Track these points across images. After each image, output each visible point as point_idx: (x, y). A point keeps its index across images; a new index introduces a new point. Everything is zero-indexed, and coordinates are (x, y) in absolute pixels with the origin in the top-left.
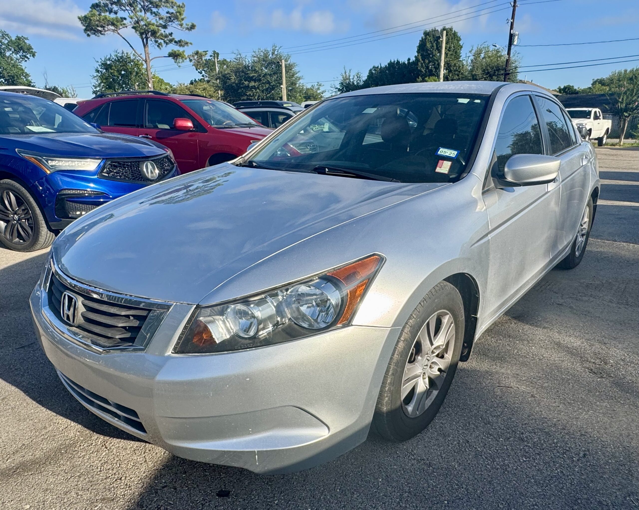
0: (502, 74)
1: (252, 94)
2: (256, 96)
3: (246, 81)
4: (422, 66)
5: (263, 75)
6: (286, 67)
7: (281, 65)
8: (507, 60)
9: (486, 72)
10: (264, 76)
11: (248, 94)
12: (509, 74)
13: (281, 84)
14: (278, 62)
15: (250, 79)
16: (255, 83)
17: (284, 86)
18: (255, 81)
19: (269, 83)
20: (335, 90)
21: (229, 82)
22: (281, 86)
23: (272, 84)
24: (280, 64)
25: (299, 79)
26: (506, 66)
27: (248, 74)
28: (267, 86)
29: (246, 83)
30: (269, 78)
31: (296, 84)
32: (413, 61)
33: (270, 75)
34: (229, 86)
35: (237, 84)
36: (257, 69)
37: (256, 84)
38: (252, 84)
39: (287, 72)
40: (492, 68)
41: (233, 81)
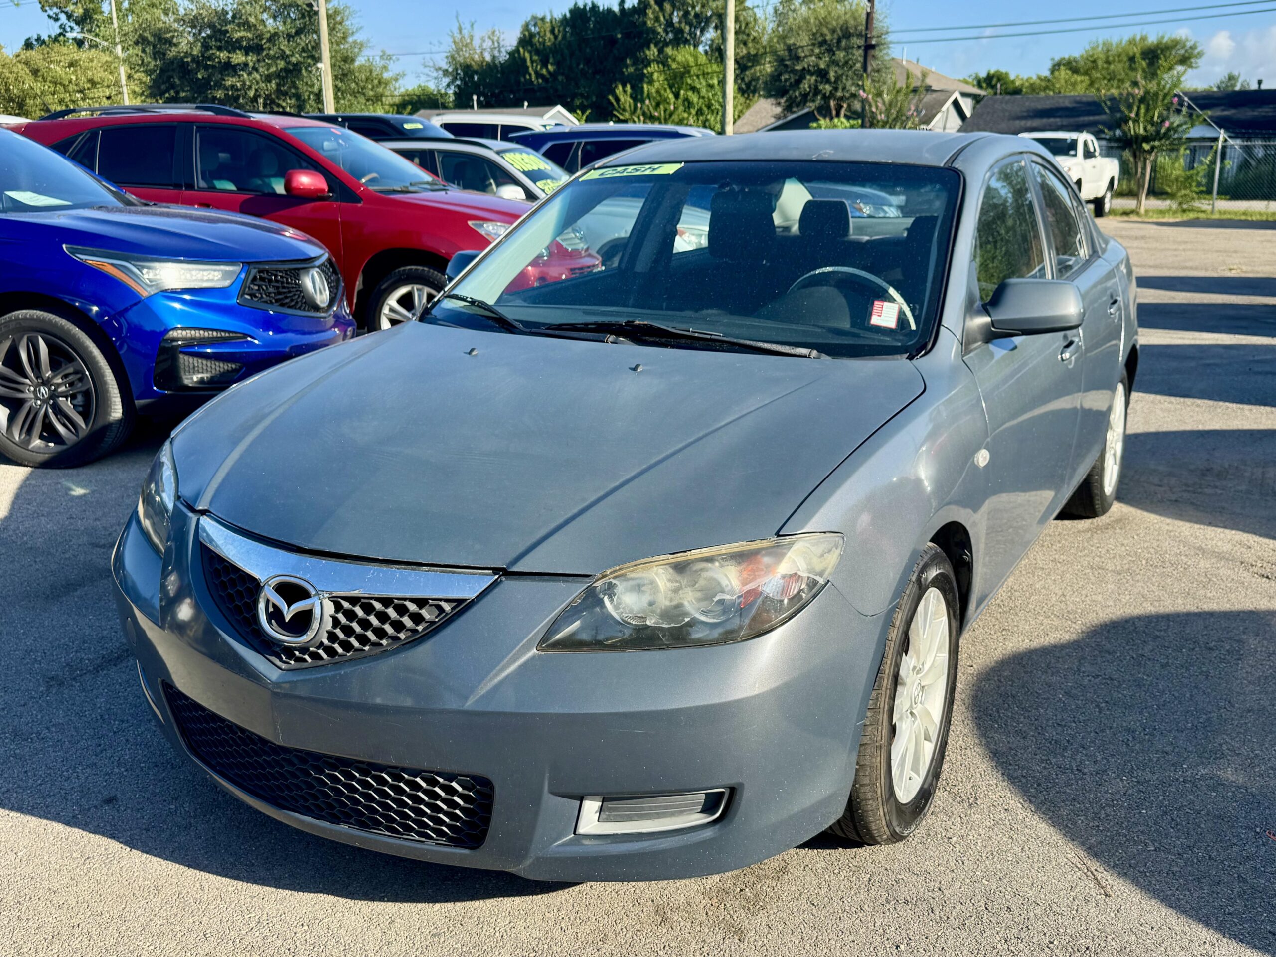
0: (859, 47)
1: (238, 85)
2: (250, 87)
3: (220, 49)
4: (657, 19)
5: (268, 36)
6: (329, 17)
7: (316, 13)
8: (869, 15)
9: (820, 39)
10: (269, 40)
11: (228, 83)
12: (873, 47)
13: (319, 59)
14: (310, 6)
15: (234, 46)
16: (247, 54)
17: (325, 66)
18: (247, 51)
19: (283, 56)
20: (435, 74)
21: (172, 53)
22: (319, 65)
23: (293, 60)
24: (315, 9)
25: (361, 46)
26: (867, 29)
27: (227, 31)
28: (281, 64)
29: (223, 55)
30: (284, 45)
31: (353, 61)
32: (634, 6)
33: (289, 37)
34: (172, 62)
35: (195, 59)
36: (252, 20)
37: (251, 59)
38: (238, 58)
39: (332, 30)
40: (833, 31)
41: (185, 49)
